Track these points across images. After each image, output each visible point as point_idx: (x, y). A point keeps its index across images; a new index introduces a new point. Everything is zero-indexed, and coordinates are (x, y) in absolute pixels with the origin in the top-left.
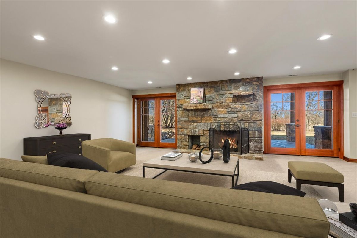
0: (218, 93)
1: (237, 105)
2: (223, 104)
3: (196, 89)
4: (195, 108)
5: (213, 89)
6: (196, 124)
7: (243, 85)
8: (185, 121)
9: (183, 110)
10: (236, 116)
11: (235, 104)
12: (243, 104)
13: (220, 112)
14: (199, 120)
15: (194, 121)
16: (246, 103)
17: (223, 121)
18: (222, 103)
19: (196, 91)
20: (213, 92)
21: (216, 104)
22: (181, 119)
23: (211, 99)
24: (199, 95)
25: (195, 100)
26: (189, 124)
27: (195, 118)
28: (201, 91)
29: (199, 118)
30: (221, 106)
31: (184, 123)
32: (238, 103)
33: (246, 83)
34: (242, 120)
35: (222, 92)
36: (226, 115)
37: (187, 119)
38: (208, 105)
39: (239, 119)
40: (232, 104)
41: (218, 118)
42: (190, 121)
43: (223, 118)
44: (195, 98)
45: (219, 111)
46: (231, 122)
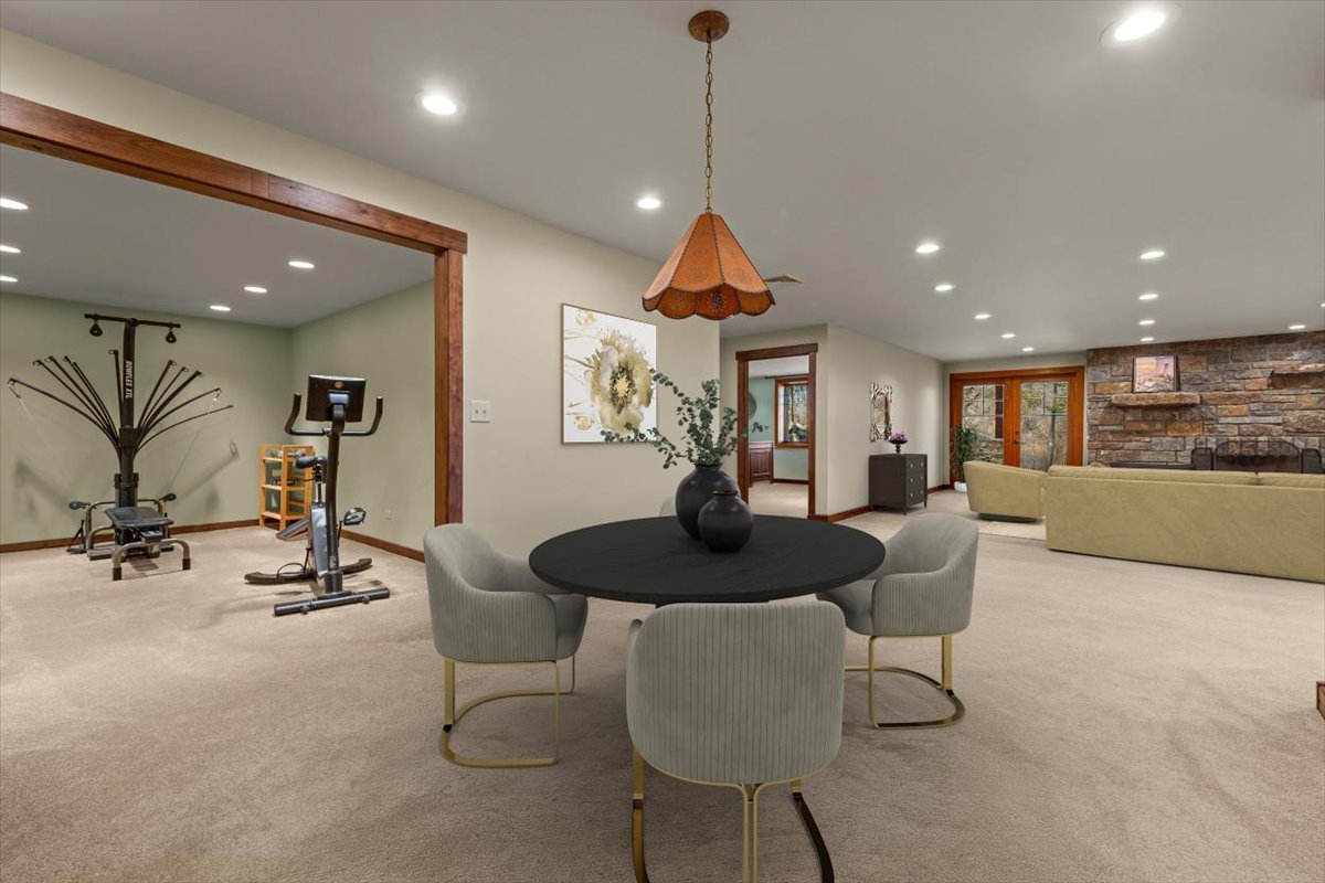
0: (1222, 367)
1: (1285, 395)
2: (1237, 393)
3: (1152, 360)
4: (1151, 402)
5: (1203, 359)
6: (1148, 439)
7: (1304, 348)
8: (1112, 432)
9: (1106, 408)
10: (1280, 421)
11: (1275, 392)
12: (1305, 391)
13: (1226, 412)
14: (1156, 431)
15: (1140, 433)
16: (1315, 391)
17: (1236, 433)
18: (1235, 390)
19: (1152, 363)
20: (1204, 364)
21: (1215, 393)
22: (1100, 428)
23: (1199, 382)
24: (1161, 372)
25: (1151, 384)
26: (1127, 439)
27: (1144, 426)
28: (1167, 365)
29: (1158, 426)
30: (1230, 397)
31: (1110, 437)
32: (1285, 391)
33: (1315, 344)
34: (1299, 431)
35: (1235, 366)
36: (1247, 420)
37: (1121, 428)
38: (1191, 395)
39: (1291, 429)
40: (1266, 392)
41: (1218, 426)
42: (1129, 433)
43: (1236, 427)
44: (1150, 380)
45: (1225, 409)
46: (1262, 435)
